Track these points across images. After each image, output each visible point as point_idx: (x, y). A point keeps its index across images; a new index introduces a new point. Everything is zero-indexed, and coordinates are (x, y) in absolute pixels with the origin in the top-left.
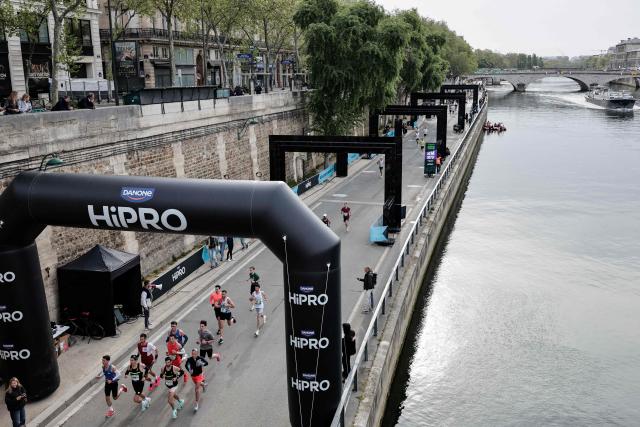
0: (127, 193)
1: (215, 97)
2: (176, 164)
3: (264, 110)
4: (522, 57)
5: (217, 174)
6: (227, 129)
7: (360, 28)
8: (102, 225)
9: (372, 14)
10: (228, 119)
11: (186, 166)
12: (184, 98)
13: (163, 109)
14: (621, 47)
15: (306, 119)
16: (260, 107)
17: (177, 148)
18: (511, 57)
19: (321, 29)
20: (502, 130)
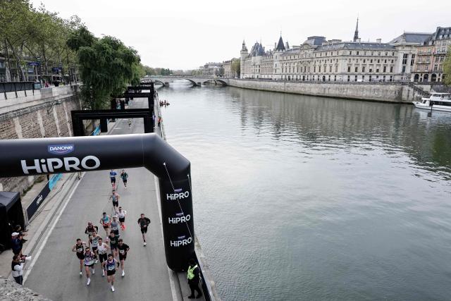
0: (52, 149)
1: (34, 89)
2: (17, 132)
3: (58, 96)
4: (163, 70)
5: (40, 136)
6: (41, 108)
7: (111, 51)
8: (33, 172)
9: (115, 44)
10: (42, 102)
11: (23, 132)
12: (17, 89)
13: (6, 96)
14: (206, 66)
15: (78, 102)
16: (56, 95)
17: (16, 121)
18: (158, 69)
19: (87, 50)
20: (168, 104)
